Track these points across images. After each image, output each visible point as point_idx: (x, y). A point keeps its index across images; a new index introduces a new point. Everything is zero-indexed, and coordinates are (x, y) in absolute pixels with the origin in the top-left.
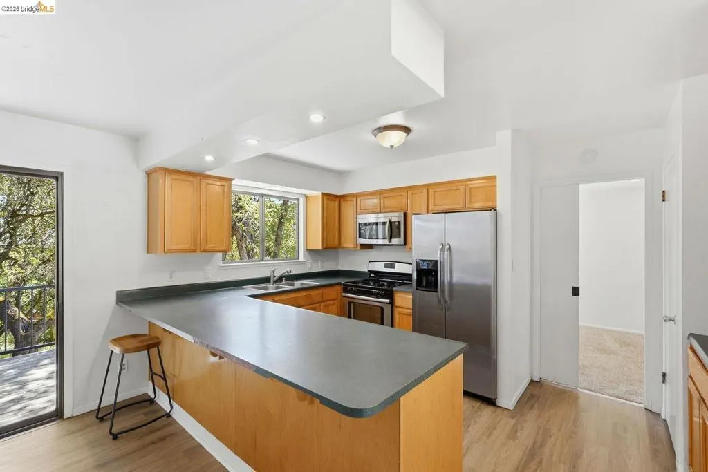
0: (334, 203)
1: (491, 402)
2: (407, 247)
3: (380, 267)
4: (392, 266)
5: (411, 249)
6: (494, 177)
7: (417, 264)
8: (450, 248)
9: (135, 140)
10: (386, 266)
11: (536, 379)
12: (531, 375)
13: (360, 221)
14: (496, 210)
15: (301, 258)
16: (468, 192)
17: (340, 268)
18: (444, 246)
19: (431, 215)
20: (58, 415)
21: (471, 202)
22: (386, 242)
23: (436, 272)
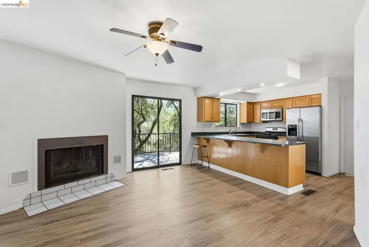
0: (251, 106)
1: (319, 174)
2: (283, 121)
3: (271, 130)
4: (277, 129)
5: (285, 122)
6: (321, 94)
7: (288, 127)
8: (302, 120)
9: (195, 89)
10: (273, 129)
11: (342, 172)
12: (340, 170)
13: (262, 112)
14: (321, 106)
15: (238, 126)
16: (310, 99)
17: (252, 131)
18: (299, 120)
19: (294, 109)
20: (180, 164)
21: (311, 103)
22: (274, 120)
23: (296, 129)
